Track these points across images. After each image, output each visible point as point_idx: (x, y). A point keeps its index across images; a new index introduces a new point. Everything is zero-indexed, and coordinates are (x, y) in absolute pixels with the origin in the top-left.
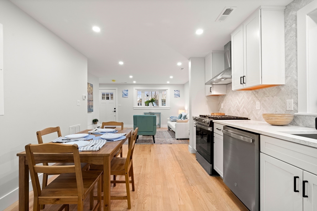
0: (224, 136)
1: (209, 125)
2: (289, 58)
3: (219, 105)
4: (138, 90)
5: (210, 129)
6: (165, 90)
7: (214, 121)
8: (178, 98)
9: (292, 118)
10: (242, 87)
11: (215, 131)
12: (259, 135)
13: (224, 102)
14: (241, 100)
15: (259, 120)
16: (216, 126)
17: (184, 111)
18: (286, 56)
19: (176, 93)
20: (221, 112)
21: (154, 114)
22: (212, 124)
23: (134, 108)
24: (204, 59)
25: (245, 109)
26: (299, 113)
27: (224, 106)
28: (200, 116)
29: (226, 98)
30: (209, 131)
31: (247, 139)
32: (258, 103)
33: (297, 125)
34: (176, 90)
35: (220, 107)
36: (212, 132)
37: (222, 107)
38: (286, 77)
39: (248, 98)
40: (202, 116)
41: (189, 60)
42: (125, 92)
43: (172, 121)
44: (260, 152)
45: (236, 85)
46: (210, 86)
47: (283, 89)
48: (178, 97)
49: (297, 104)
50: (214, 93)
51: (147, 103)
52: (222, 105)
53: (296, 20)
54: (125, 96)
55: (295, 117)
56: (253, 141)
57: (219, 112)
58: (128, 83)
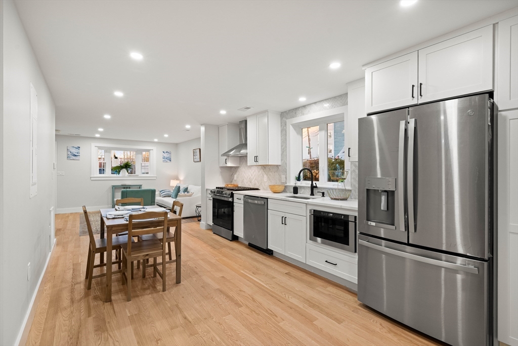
0: (244, 204)
1: (229, 196)
2: (283, 148)
3: (232, 175)
4: (100, 148)
5: (230, 200)
6: (148, 151)
7: (234, 192)
8: (169, 163)
9: (284, 188)
10: (255, 164)
11: (235, 200)
12: (267, 198)
13: (237, 173)
14: (253, 173)
15: (266, 190)
16: (235, 196)
17: (178, 182)
18: (282, 146)
19: (166, 155)
20: (234, 183)
21: (130, 188)
22: (232, 195)
23: (92, 179)
24: (218, 127)
25: (256, 181)
26: (288, 184)
27: (237, 178)
28: (217, 188)
29: (239, 170)
30: (230, 202)
31: (259, 202)
32: (265, 176)
33: (286, 192)
34: (165, 152)
35: (233, 178)
36: (233, 202)
37: (235, 178)
38: (282, 160)
39: (259, 172)
40: (218, 188)
41: (201, 125)
42: (74, 151)
43: (164, 197)
44: (268, 209)
45: (250, 161)
46: (225, 157)
47: (280, 168)
48: (169, 161)
49: (286, 178)
50: (229, 164)
51: (117, 170)
52: (235, 176)
53: (286, 124)
54: (74, 158)
55: (286, 187)
56: (264, 203)
57: (232, 183)
58: (82, 135)
